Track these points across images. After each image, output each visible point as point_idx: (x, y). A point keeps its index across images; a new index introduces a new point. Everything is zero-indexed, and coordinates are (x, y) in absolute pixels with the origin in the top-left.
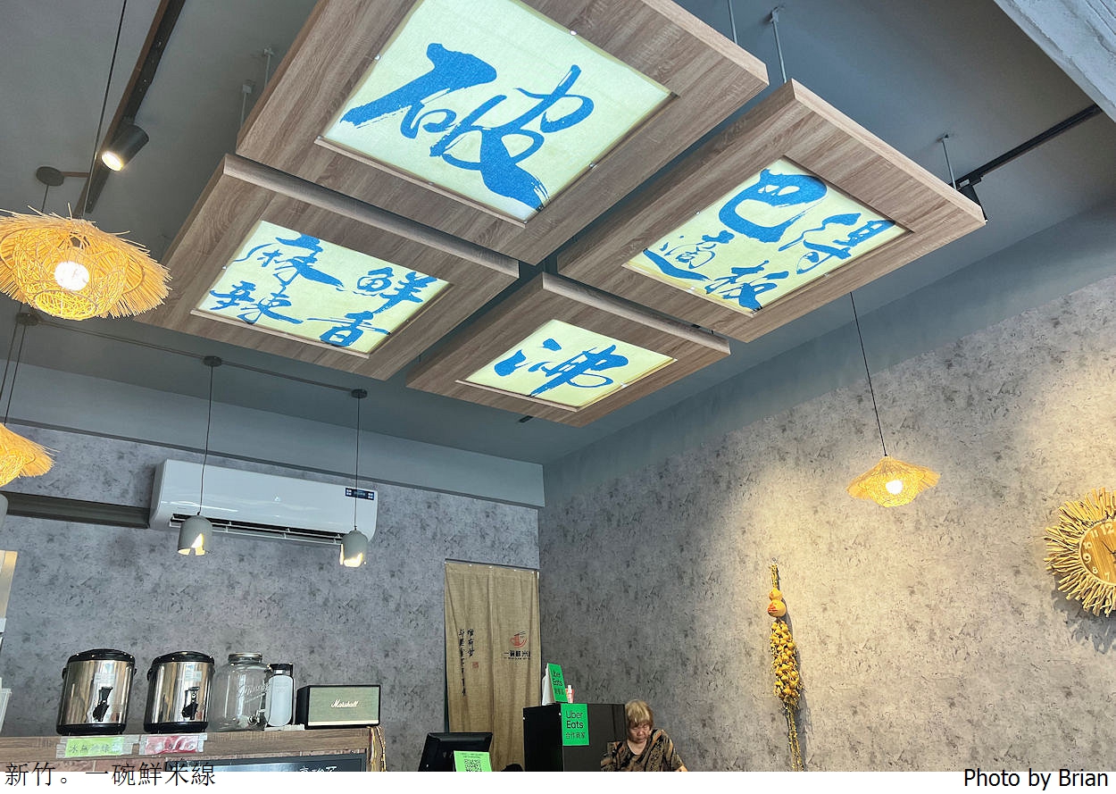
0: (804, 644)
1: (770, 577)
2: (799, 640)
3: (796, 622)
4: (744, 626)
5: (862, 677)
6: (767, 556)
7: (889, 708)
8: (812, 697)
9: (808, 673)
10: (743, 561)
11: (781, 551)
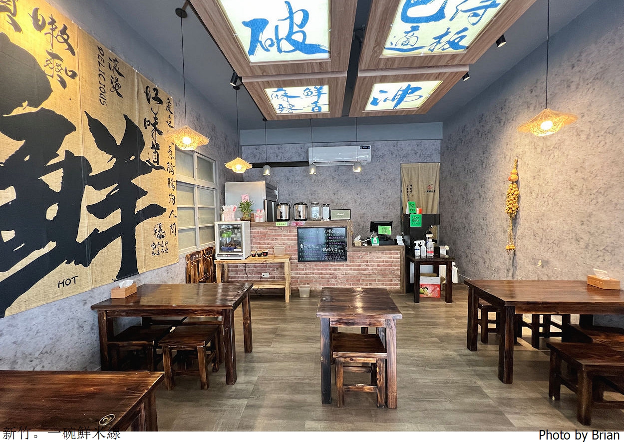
0: (523, 192)
1: (514, 164)
2: (522, 191)
3: (522, 184)
4: (502, 184)
5: (544, 208)
6: (515, 155)
7: (553, 222)
8: (522, 214)
9: (523, 205)
10: (505, 158)
11: (521, 153)
